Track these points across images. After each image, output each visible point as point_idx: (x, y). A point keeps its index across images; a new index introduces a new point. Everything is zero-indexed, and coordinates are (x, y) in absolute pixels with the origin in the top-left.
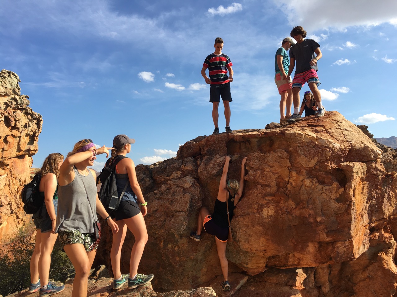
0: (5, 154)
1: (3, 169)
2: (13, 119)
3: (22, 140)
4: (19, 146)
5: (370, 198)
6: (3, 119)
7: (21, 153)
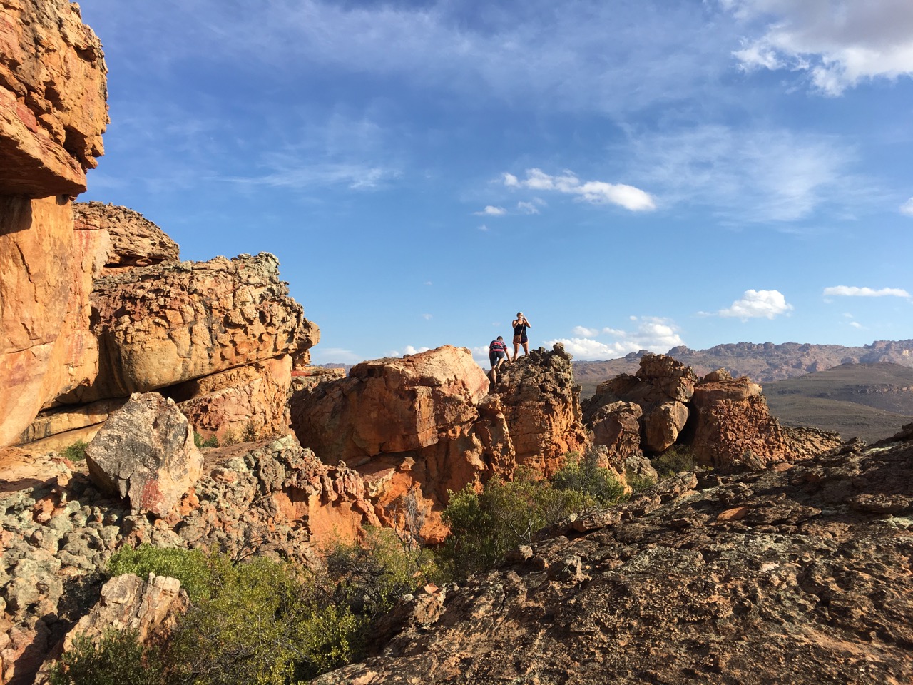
0: (261, 355)
1: (258, 372)
2: (268, 315)
3: (279, 338)
4: (275, 344)
5: (435, 410)
6: (258, 315)
7: (278, 353)
